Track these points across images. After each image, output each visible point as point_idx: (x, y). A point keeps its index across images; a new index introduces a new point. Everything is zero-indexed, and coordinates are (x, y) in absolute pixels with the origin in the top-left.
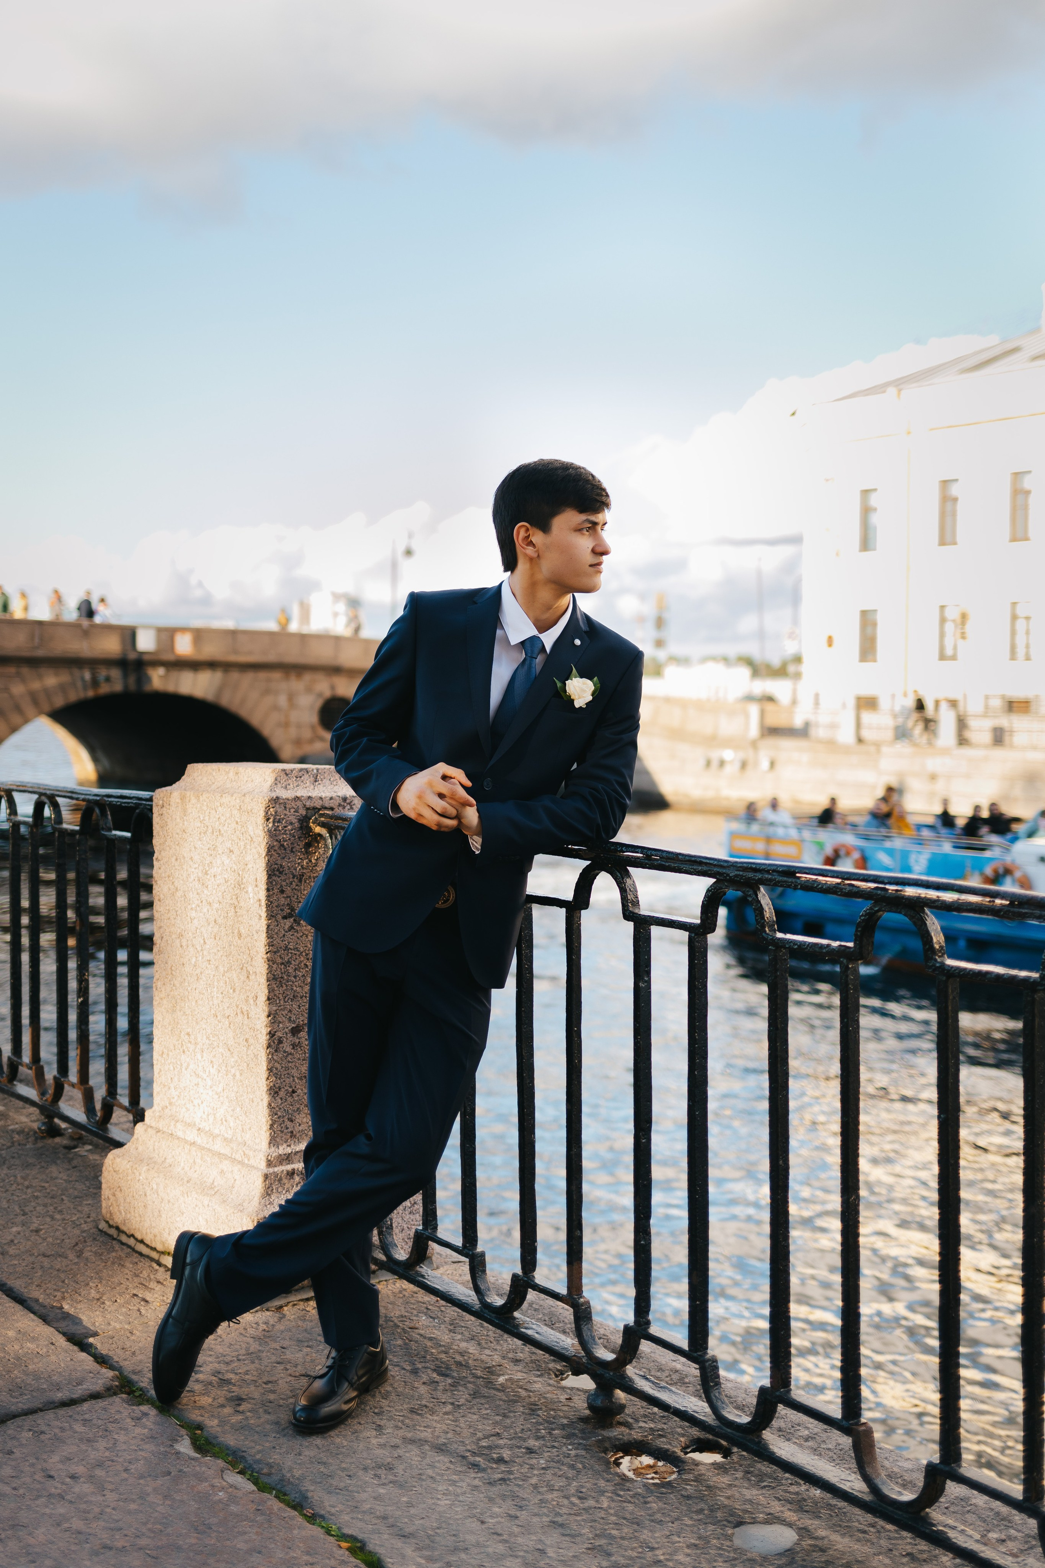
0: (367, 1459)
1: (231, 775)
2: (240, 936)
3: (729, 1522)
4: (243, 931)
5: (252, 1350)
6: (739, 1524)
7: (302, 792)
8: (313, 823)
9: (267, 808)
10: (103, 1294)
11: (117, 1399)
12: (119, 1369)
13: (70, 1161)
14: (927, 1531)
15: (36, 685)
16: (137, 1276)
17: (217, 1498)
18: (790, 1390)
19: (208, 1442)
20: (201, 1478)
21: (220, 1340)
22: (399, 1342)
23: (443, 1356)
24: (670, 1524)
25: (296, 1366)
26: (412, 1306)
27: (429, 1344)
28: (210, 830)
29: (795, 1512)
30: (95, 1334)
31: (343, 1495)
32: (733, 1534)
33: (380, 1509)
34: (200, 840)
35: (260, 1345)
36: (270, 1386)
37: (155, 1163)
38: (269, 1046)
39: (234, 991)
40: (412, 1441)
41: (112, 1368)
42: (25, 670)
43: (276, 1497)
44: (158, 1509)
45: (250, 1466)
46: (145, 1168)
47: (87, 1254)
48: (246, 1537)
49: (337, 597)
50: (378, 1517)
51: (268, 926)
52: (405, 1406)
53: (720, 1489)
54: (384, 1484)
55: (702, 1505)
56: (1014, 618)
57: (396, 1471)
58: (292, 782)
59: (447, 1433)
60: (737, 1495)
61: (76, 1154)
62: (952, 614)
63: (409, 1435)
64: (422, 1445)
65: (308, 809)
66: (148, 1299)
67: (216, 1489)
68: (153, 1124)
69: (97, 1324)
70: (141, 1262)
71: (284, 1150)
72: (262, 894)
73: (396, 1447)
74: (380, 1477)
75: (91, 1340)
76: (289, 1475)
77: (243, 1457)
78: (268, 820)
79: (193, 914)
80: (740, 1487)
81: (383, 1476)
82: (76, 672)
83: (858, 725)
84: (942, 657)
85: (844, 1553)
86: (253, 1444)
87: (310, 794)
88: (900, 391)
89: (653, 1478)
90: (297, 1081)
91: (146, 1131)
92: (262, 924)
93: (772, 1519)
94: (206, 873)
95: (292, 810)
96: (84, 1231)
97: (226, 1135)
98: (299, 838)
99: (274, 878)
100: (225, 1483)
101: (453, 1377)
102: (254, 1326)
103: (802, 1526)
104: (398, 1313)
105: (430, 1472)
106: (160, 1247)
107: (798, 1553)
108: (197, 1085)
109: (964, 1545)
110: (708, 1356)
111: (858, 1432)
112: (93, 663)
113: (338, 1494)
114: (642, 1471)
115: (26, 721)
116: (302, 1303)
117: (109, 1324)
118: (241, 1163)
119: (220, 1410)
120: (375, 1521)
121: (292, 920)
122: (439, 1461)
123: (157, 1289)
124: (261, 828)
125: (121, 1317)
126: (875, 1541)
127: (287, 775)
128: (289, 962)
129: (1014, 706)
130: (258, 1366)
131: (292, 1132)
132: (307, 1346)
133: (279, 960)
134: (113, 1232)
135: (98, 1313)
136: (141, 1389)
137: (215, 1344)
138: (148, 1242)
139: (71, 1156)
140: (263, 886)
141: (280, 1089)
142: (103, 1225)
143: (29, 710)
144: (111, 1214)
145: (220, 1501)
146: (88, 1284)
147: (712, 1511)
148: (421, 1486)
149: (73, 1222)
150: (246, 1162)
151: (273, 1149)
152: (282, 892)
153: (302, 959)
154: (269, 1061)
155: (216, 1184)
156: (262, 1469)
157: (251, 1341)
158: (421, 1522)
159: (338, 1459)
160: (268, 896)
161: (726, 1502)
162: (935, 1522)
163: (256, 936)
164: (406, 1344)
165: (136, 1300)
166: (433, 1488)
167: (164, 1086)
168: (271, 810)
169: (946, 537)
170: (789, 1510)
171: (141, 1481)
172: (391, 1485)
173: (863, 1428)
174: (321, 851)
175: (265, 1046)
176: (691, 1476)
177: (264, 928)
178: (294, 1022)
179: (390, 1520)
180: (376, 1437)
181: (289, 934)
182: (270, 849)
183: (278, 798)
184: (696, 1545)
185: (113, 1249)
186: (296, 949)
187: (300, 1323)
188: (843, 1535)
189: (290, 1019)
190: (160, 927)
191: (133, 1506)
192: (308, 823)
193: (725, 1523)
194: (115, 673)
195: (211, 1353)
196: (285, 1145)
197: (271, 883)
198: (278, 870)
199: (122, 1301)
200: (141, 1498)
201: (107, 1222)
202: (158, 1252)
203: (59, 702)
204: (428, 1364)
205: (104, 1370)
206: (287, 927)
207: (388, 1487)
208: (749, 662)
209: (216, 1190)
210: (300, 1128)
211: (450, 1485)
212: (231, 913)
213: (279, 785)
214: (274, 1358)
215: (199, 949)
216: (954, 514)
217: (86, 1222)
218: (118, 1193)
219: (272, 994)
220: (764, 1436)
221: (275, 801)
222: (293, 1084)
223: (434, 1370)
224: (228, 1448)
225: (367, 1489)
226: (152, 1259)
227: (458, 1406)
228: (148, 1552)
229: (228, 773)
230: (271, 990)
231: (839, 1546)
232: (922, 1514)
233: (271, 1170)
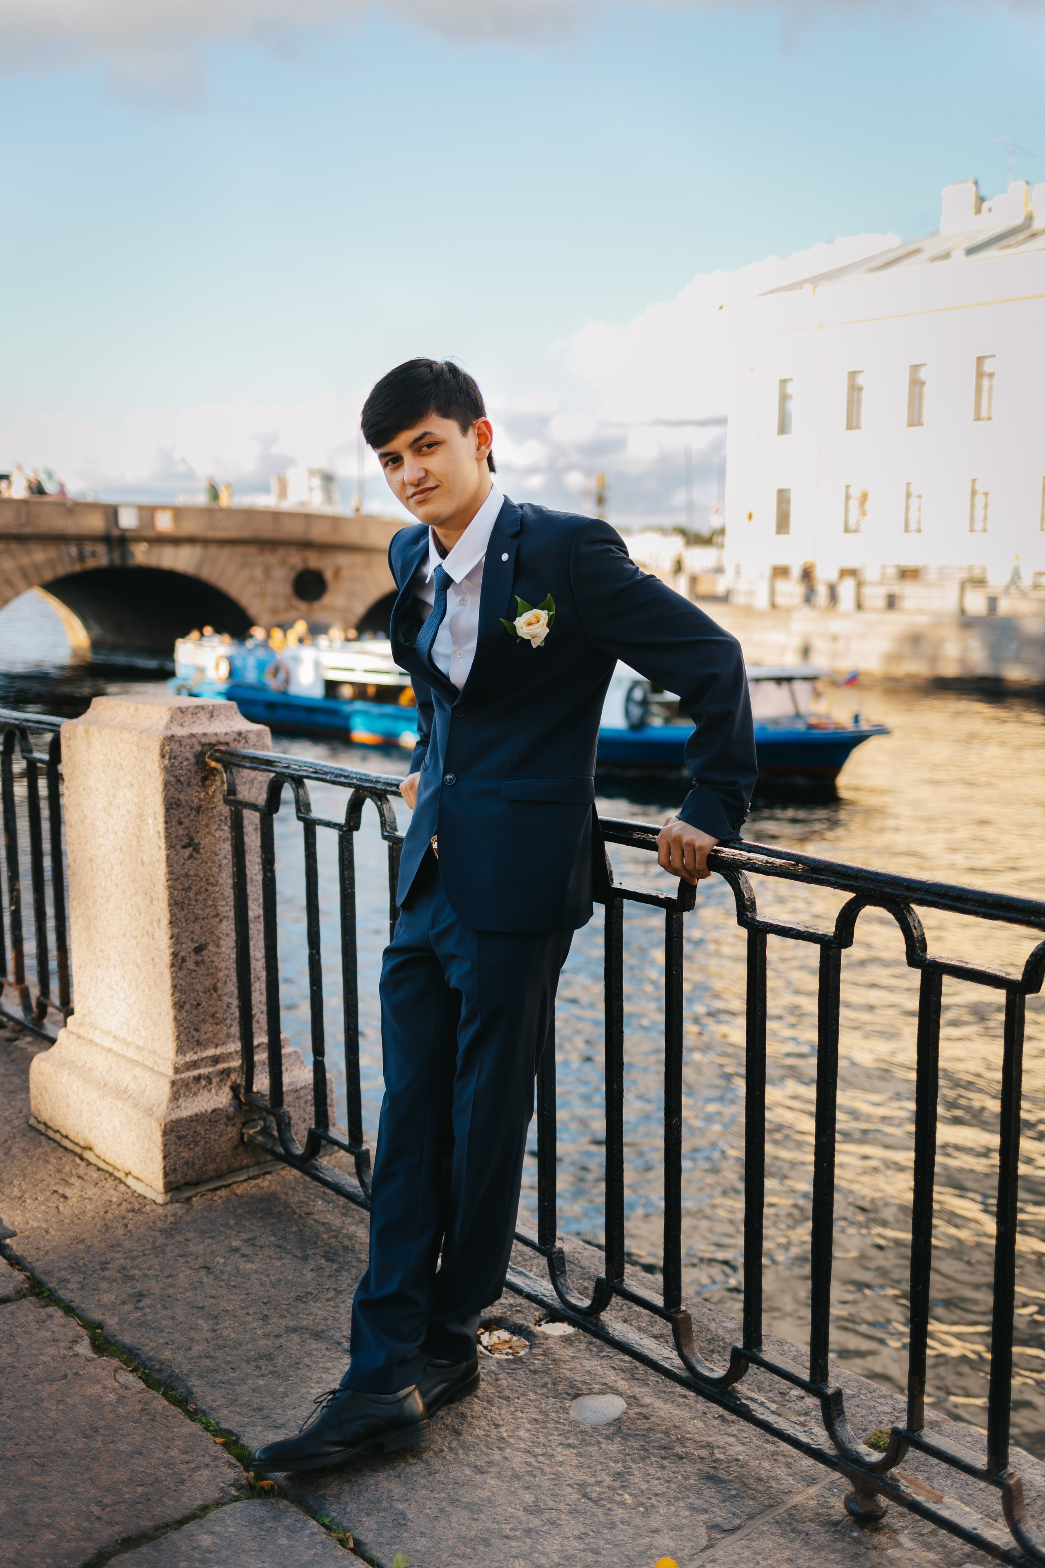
0: (251, 1350)
1: (132, 710)
2: (143, 864)
3: (568, 1394)
4: (145, 859)
5: (158, 1243)
6: (577, 1396)
7: (197, 729)
8: (209, 758)
9: (163, 746)
10: (25, 1192)
11: (25, 1303)
12: (31, 1270)
13: (9, 1054)
14: (732, 1404)
15: (25, 560)
16: (59, 1171)
17: (107, 1399)
18: (623, 1280)
19: (107, 1341)
20: (94, 1380)
21: (129, 1235)
22: (294, 1229)
23: (333, 1241)
24: (516, 1400)
25: (196, 1259)
26: (311, 1191)
27: (322, 1229)
28: (112, 764)
29: (627, 1380)
30: (13, 1234)
31: (226, 1388)
32: (570, 1406)
33: (257, 1401)
34: (104, 772)
35: (166, 1238)
36: (170, 1280)
37: (76, 1067)
38: (172, 965)
39: (140, 914)
40: (295, 1330)
41: (23, 1269)
42: (14, 547)
43: (164, 1394)
44: (50, 1414)
45: (144, 1363)
46: (66, 1072)
47: (14, 1151)
48: (130, 1439)
49: (312, 473)
50: (254, 1410)
51: (168, 856)
52: (292, 1294)
53: (564, 1362)
54: (263, 1375)
55: (547, 1379)
56: (908, 495)
57: (276, 1361)
58: (188, 719)
59: (327, 1319)
60: (578, 1366)
61: (16, 1047)
62: (855, 493)
63: (292, 1324)
64: (303, 1333)
65: (203, 745)
66: (67, 1194)
67: (108, 1391)
68: (75, 1030)
69: (16, 1223)
70: (65, 1156)
71: (190, 1057)
72: (161, 827)
73: (278, 1336)
74: (260, 1369)
75: (8, 1241)
76: (178, 1371)
77: (138, 1355)
78: (163, 757)
79: (101, 841)
80: (582, 1358)
81: (264, 1367)
82: (63, 548)
83: (773, 592)
84: (847, 530)
85: (664, 1419)
86: (148, 1341)
87: (205, 731)
88: (815, 287)
89: (507, 1354)
90: (201, 994)
91: (68, 1036)
92: (162, 854)
93: (608, 1389)
94: (111, 804)
95: (188, 747)
96: (14, 1127)
97: (138, 1044)
98: (196, 772)
99: (172, 811)
100: (116, 1384)
101: (339, 1263)
102: (163, 1218)
103: (631, 1394)
104: (296, 1199)
105: (307, 1361)
106: (82, 1143)
107: (625, 1422)
108: (112, 996)
109: (762, 1417)
110: (554, 1250)
111: (677, 1319)
112: (79, 540)
113: (220, 1387)
114: (499, 1346)
115: (17, 593)
116: (209, 1193)
117: (27, 1223)
118: (151, 1069)
119: (121, 1307)
120: (251, 1414)
121: (191, 849)
122: (316, 1349)
123: (77, 1184)
124: (157, 764)
125: (39, 1215)
126: (693, 1405)
127: (182, 712)
128: (190, 888)
129: (907, 574)
130: (161, 1260)
131: (198, 1041)
132: (210, 1237)
133: (180, 887)
134: (41, 1127)
135: (18, 1212)
136: (50, 1290)
137: (124, 1240)
138: (71, 1137)
139: (10, 1049)
140: (161, 819)
141: (185, 1003)
142: (32, 1121)
143: (19, 582)
144: (39, 1111)
145: (109, 1403)
146: (12, 1182)
147: (554, 1384)
148: (297, 1375)
149: (5, 1118)
150: (156, 1068)
151: (180, 1057)
152: (180, 823)
153: (202, 884)
154: (173, 978)
155: (129, 1088)
156: (154, 1366)
157: (157, 1234)
158: (293, 1411)
159: (224, 1352)
160: (167, 829)
161: (568, 1374)
162: (739, 1395)
163: (157, 865)
164: (300, 1230)
165: (56, 1196)
166: (307, 1377)
167: (83, 996)
168: (167, 748)
169: (852, 423)
170: (622, 1378)
171: (39, 1387)
172: (270, 1376)
173: (682, 1316)
174: (218, 783)
175: (169, 965)
176: (539, 1351)
177: (164, 858)
178: (197, 942)
179: (265, 1412)
180: (261, 1328)
181: (189, 862)
182: (166, 785)
183: (173, 736)
184: (536, 1420)
185: (40, 1144)
186: (197, 875)
187: (206, 1214)
188: (666, 1401)
189: (192, 940)
190: (73, 851)
191: (27, 1413)
192: (204, 757)
193: (565, 1395)
194: (101, 549)
195: (119, 1249)
196: (192, 1053)
197: (169, 816)
198: (176, 803)
199: (43, 1199)
200: (36, 1404)
201: (36, 1118)
202: (81, 1147)
203: (48, 576)
204: (318, 1251)
205: (16, 1273)
206: (186, 856)
207: (266, 1378)
208: (682, 532)
209: (129, 1094)
210: (206, 1037)
211: (324, 1372)
212: (135, 843)
213: (175, 723)
214: (177, 1251)
215: (108, 873)
216: (859, 402)
217: (17, 1118)
218: (44, 1093)
219: (174, 918)
220: (602, 1318)
221: (171, 738)
222: (198, 998)
223: (323, 1256)
224: (124, 1346)
225: (248, 1382)
226: (75, 1154)
227: (341, 1291)
228: (36, 1460)
229: (128, 708)
230: (173, 914)
231: (661, 1413)
232: (730, 1388)
233: (178, 1077)
